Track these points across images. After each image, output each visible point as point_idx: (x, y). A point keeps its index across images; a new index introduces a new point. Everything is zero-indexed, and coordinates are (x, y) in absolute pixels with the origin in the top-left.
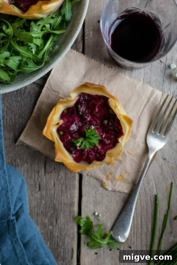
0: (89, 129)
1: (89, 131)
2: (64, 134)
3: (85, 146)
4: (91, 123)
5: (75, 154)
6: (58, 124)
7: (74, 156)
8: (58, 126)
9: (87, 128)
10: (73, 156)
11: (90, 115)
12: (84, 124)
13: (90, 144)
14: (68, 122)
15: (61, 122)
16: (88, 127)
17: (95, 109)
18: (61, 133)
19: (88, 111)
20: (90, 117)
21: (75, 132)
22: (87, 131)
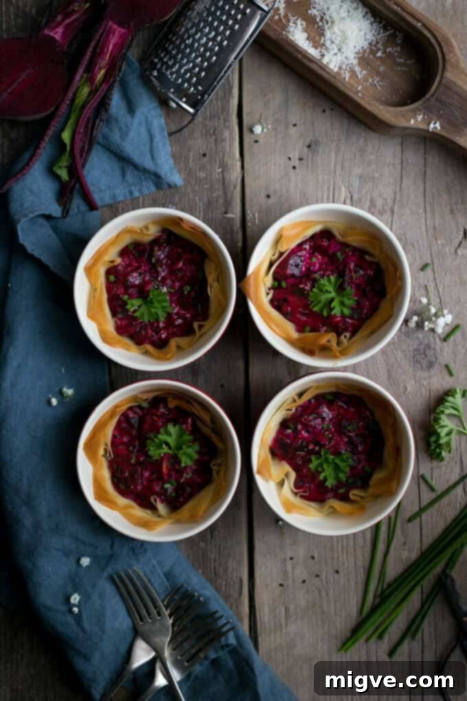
0: (157, 289)
1: (156, 292)
2: (115, 282)
3: (142, 315)
4: (163, 282)
5: (120, 319)
6: (112, 262)
7: (119, 322)
8: (111, 265)
9: (156, 287)
10: (116, 322)
11: (167, 268)
12: (152, 279)
13: (150, 314)
14: (130, 265)
15: (119, 261)
16: (157, 285)
17: (178, 263)
18: (112, 278)
19: (167, 262)
20: (166, 271)
21: (134, 286)
22: (153, 291)
